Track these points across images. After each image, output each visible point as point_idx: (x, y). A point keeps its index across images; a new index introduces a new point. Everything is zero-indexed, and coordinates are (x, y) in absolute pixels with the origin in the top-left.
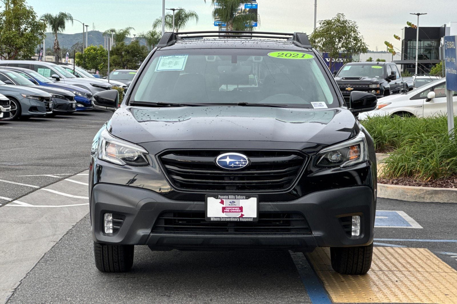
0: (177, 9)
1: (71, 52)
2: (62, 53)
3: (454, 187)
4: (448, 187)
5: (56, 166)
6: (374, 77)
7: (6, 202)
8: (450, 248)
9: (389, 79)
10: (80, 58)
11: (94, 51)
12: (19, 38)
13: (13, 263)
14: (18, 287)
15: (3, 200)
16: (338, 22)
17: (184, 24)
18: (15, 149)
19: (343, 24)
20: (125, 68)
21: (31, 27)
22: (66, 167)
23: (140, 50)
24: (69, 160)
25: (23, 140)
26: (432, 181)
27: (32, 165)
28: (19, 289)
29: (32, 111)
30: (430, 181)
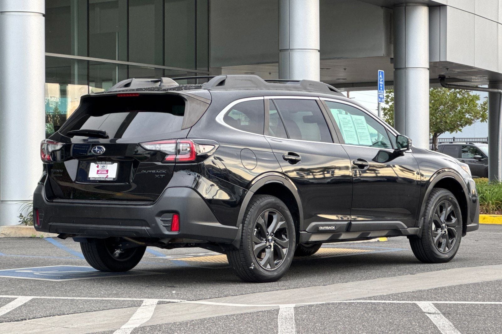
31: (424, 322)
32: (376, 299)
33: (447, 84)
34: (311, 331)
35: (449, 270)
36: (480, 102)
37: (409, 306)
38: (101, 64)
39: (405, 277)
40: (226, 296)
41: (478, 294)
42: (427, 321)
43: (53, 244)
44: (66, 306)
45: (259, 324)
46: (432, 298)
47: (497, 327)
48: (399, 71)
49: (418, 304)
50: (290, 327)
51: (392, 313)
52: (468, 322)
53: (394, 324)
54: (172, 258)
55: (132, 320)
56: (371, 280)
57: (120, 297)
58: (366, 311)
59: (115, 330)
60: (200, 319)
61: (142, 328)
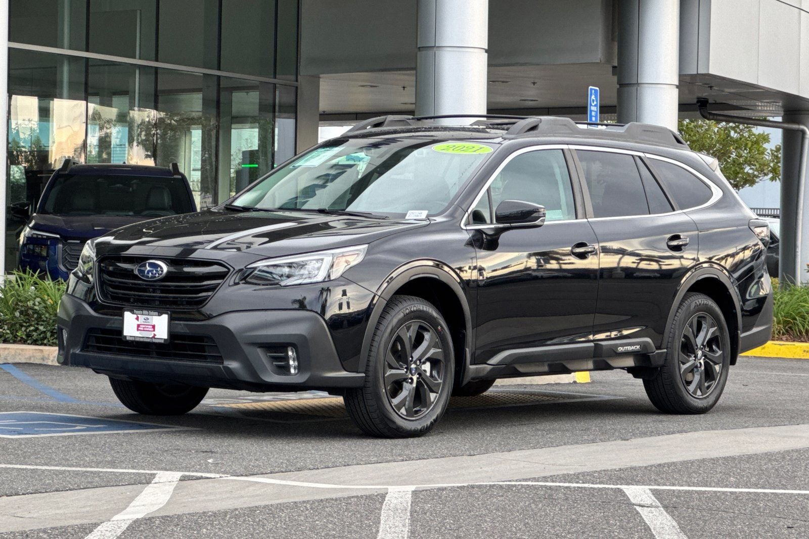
31: (629, 521)
32: (554, 479)
33: (710, 114)
34: (436, 531)
35: (689, 434)
36: (769, 147)
37: (610, 492)
38: (110, 65)
39: (611, 445)
40: (299, 470)
41: (730, 476)
42: (634, 519)
43: (12, 376)
44: (22, 480)
45: (347, 517)
46: (650, 481)
47: (751, 531)
48: (626, 89)
49: (625, 490)
50: (401, 525)
51: (579, 504)
52: (705, 521)
53: (579, 522)
54: (216, 403)
55: (133, 506)
56: (552, 449)
57: (117, 468)
58: (534, 500)
59: (101, 523)
60: (249, 508)
61: (148, 520)
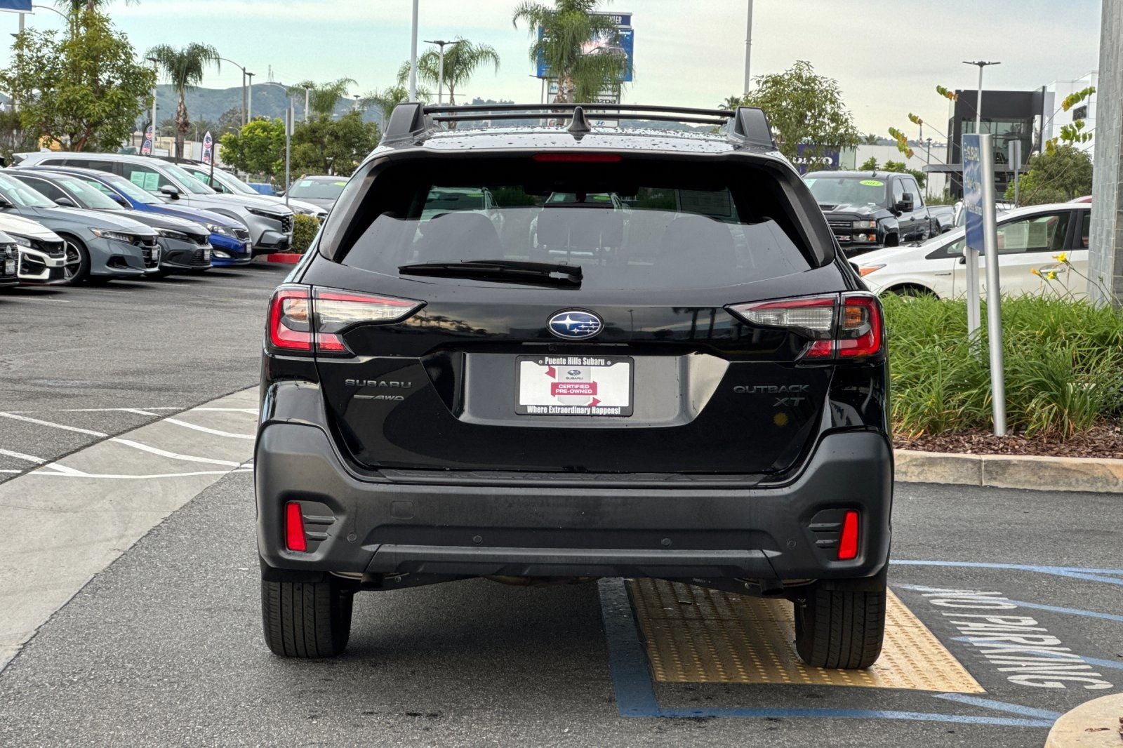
0: (449, 43)
1: (219, 129)
2: (197, 132)
3: (970, 451)
4: (959, 452)
5: (151, 389)
6: (866, 204)
7: (32, 466)
8: (926, 577)
9: (897, 210)
10: (231, 147)
11: (263, 132)
12: (95, 102)
13: (27, 592)
14: (31, 640)
15: (27, 461)
16: (798, 80)
17: (468, 75)
18: (66, 350)
19: (809, 84)
20: (330, 171)
21: (122, 77)
22: (171, 393)
23: (362, 133)
24: (180, 378)
25: (89, 329)
26: (926, 437)
27: (98, 386)
28: (31, 645)
29: (114, 267)
30: (921, 438)
